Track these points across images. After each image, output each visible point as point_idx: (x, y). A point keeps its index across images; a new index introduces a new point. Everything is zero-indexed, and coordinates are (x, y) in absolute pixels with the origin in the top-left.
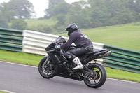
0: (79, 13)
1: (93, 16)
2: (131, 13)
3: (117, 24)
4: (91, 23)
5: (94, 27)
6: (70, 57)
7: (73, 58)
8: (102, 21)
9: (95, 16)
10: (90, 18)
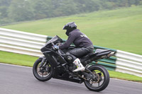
0: (22, 5)
1: (36, 8)
2: (75, 4)
3: (61, 15)
4: (34, 15)
5: (37, 19)
6: (70, 58)
7: (73, 60)
8: (46, 13)
9: (38, 7)
10: (33, 10)
